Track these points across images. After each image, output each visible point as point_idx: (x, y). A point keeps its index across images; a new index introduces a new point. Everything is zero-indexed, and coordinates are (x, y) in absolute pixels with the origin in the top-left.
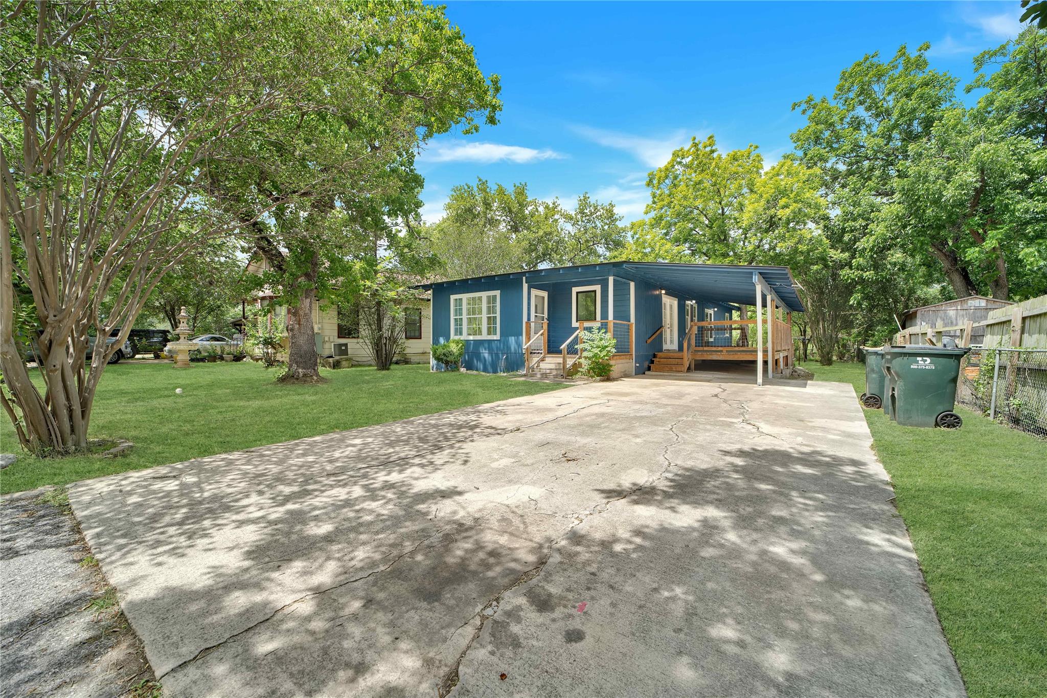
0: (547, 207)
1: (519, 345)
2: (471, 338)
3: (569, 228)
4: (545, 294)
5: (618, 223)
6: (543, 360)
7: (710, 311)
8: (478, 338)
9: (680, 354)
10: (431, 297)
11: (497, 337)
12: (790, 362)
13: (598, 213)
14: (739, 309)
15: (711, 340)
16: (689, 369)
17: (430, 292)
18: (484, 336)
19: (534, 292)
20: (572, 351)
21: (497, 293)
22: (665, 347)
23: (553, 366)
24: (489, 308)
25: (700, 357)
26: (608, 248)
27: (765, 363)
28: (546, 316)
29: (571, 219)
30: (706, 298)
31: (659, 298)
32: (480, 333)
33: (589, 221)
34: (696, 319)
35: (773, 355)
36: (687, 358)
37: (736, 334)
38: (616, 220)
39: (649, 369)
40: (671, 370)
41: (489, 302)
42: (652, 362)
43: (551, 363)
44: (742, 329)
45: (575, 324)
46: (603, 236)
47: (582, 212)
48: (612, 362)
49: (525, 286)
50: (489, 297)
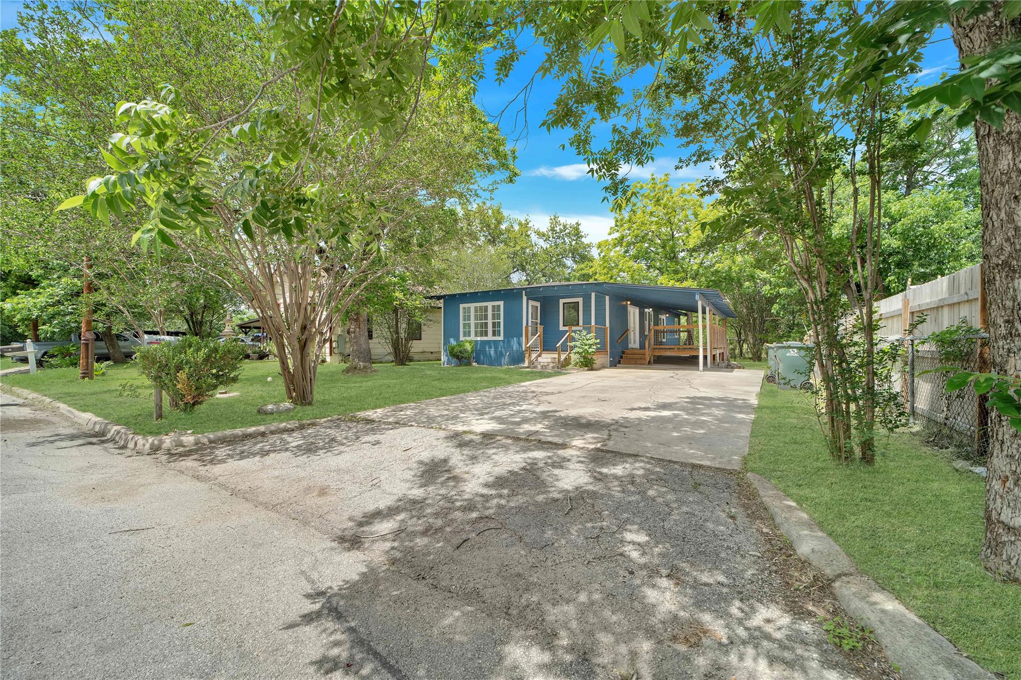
0: (520, 224)
1: (520, 344)
2: (479, 339)
3: (542, 243)
4: (538, 304)
5: (583, 240)
6: (540, 356)
7: (663, 317)
8: (485, 338)
9: (642, 351)
10: (442, 305)
11: (501, 338)
12: (725, 358)
13: (567, 231)
14: (686, 315)
15: (664, 340)
16: (649, 363)
17: (442, 301)
18: (490, 337)
19: (531, 303)
20: (564, 348)
21: (501, 303)
22: (630, 346)
23: (549, 360)
24: (493, 315)
25: (657, 353)
26: (575, 261)
27: (705, 357)
28: (539, 321)
29: (544, 235)
30: (660, 307)
31: (625, 308)
32: (486, 335)
33: (559, 237)
34: (652, 323)
35: (711, 351)
36: (648, 354)
37: (684, 336)
38: (582, 237)
39: (619, 363)
40: (636, 363)
41: (493, 311)
42: (622, 357)
43: (547, 358)
44: (689, 332)
45: (562, 328)
46: (570, 251)
47: (553, 230)
48: (594, 357)
49: (525, 298)
50: (494, 307)
